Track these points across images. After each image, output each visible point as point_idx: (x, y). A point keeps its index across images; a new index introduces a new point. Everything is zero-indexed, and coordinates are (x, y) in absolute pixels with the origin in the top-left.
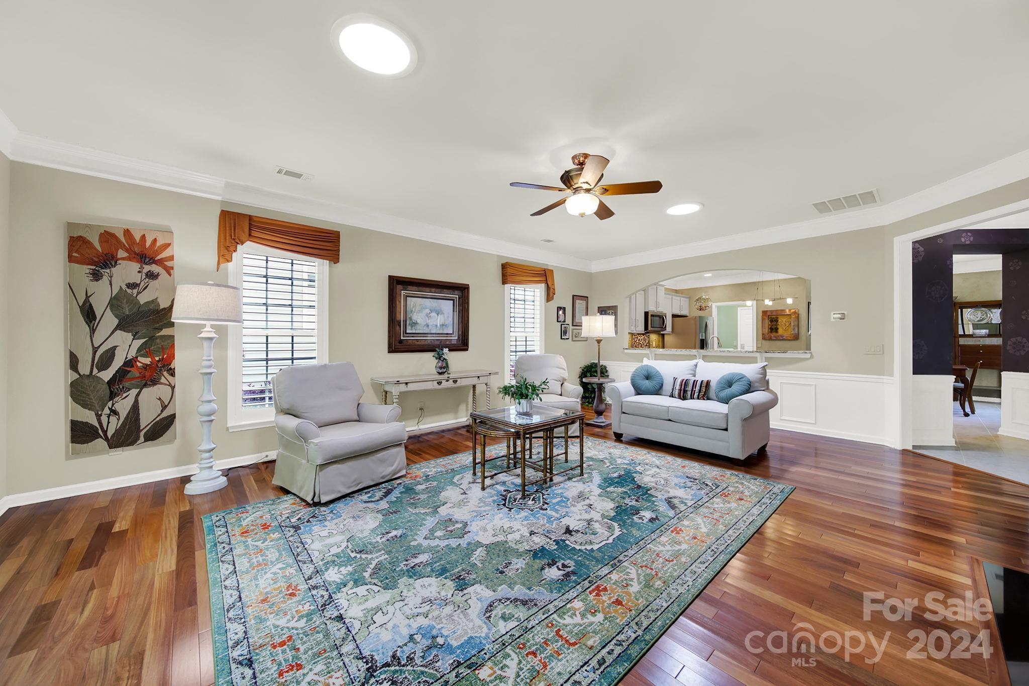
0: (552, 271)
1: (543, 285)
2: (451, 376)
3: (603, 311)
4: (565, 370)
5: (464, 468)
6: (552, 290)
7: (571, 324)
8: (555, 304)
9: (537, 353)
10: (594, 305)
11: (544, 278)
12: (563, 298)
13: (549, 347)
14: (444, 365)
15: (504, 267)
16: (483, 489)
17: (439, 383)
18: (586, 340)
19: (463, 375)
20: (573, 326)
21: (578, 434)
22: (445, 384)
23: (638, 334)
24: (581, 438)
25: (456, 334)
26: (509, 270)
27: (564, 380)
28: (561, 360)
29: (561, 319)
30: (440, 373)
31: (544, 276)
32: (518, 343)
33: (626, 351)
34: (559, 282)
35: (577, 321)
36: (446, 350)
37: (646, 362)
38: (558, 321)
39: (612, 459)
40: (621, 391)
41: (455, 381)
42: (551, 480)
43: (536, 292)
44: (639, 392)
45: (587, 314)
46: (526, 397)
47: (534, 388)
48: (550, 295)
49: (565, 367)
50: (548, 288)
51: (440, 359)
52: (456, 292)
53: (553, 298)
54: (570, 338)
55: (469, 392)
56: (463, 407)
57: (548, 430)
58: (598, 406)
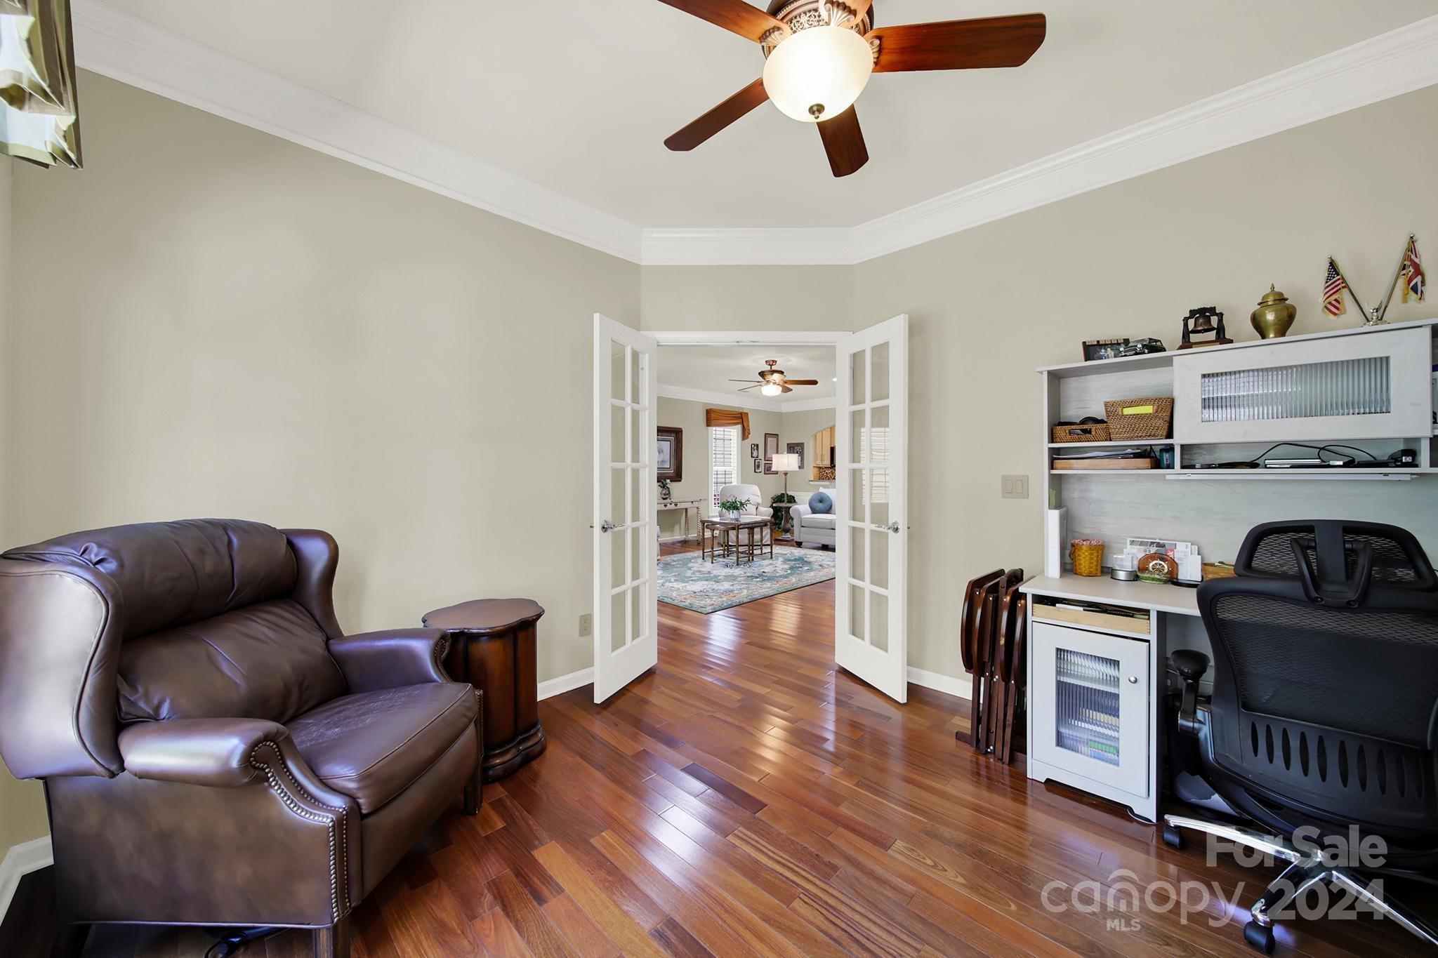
0: (747, 414)
1: (739, 427)
2: (674, 500)
3: (792, 448)
4: (758, 496)
5: (698, 557)
6: (747, 430)
7: (763, 459)
8: (749, 442)
9: (735, 483)
10: (784, 441)
11: (740, 421)
12: (756, 437)
13: (744, 479)
14: (667, 492)
15: (708, 412)
16: (712, 563)
17: (665, 506)
18: (776, 473)
19: (680, 500)
20: (765, 460)
21: (769, 543)
22: (669, 507)
23: (826, 468)
24: (771, 545)
25: (672, 468)
26: (713, 415)
27: (758, 504)
28: (756, 489)
29: (755, 455)
30: (664, 499)
31: (739, 418)
32: (719, 476)
33: (811, 483)
34: (753, 422)
35: (768, 456)
36: (668, 481)
37: (821, 490)
38: (752, 457)
39: (792, 553)
40: (801, 511)
41: (676, 505)
42: (753, 560)
43: (734, 432)
44: (814, 511)
45: (777, 453)
46: (737, 509)
47: (742, 504)
48: (745, 434)
49: (759, 494)
50: (744, 429)
51: (664, 487)
52: (673, 434)
53: (748, 437)
54: (763, 472)
55: (682, 515)
56: (677, 527)
57: (751, 527)
58: (785, 524)
